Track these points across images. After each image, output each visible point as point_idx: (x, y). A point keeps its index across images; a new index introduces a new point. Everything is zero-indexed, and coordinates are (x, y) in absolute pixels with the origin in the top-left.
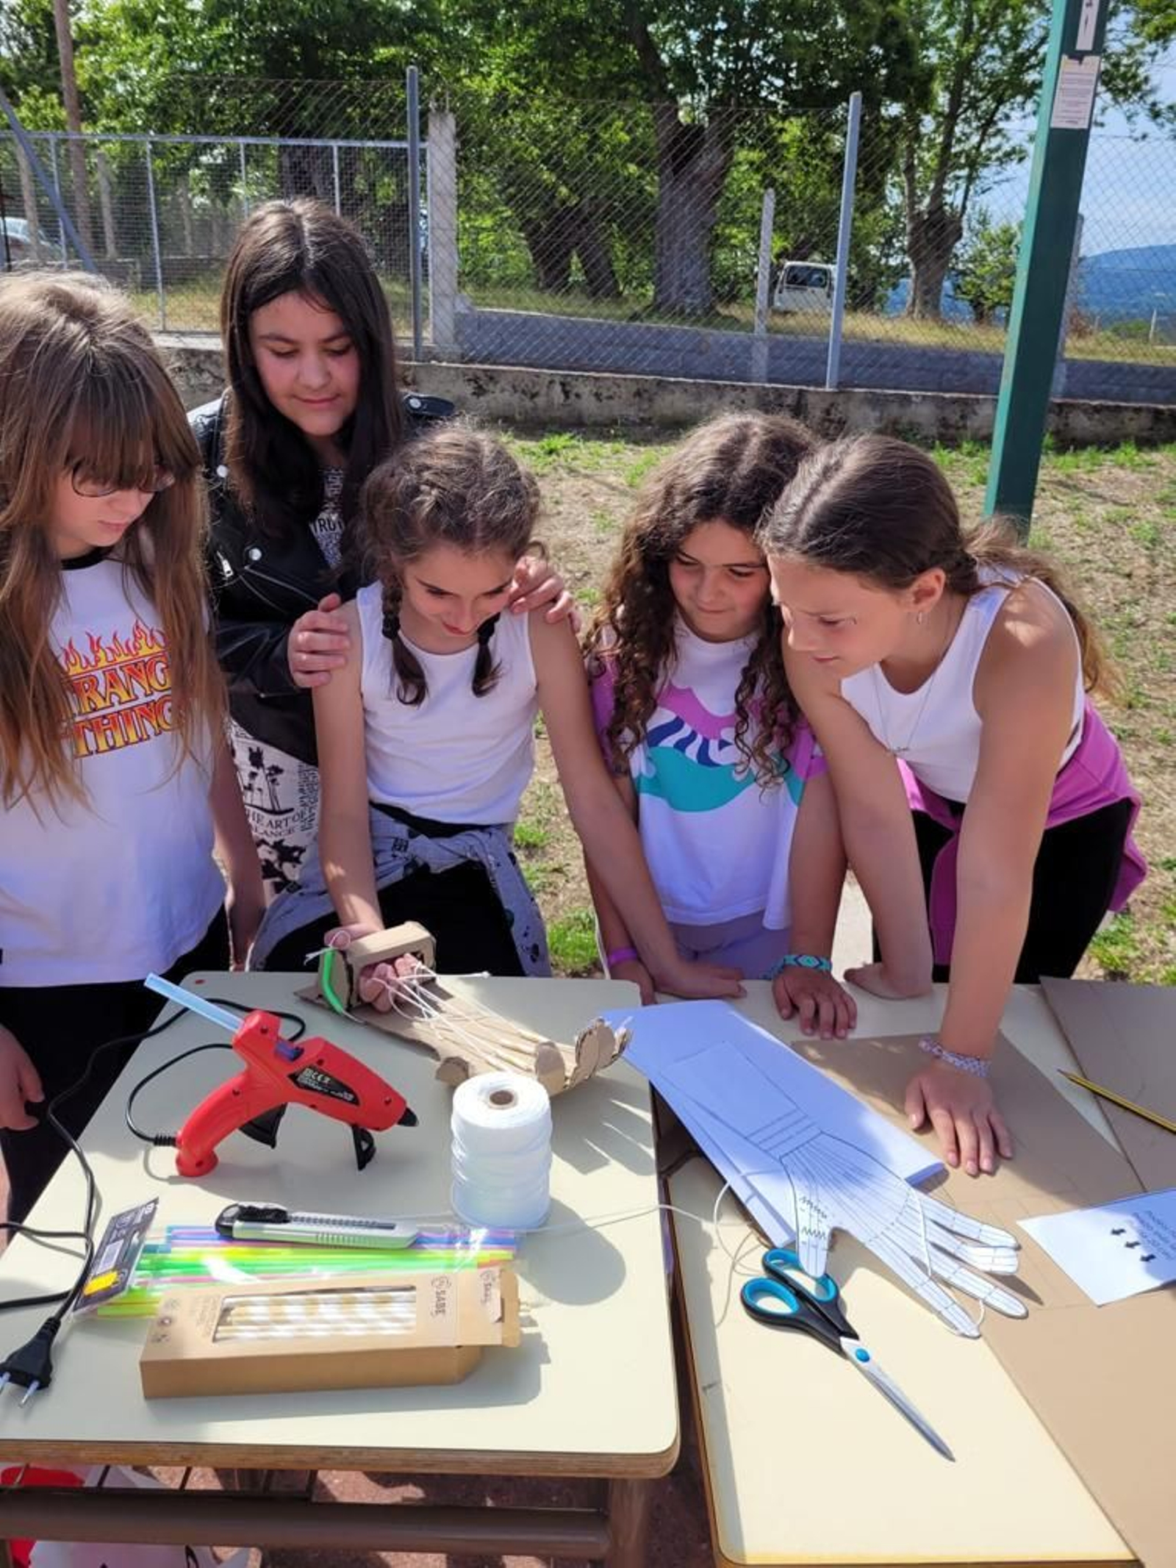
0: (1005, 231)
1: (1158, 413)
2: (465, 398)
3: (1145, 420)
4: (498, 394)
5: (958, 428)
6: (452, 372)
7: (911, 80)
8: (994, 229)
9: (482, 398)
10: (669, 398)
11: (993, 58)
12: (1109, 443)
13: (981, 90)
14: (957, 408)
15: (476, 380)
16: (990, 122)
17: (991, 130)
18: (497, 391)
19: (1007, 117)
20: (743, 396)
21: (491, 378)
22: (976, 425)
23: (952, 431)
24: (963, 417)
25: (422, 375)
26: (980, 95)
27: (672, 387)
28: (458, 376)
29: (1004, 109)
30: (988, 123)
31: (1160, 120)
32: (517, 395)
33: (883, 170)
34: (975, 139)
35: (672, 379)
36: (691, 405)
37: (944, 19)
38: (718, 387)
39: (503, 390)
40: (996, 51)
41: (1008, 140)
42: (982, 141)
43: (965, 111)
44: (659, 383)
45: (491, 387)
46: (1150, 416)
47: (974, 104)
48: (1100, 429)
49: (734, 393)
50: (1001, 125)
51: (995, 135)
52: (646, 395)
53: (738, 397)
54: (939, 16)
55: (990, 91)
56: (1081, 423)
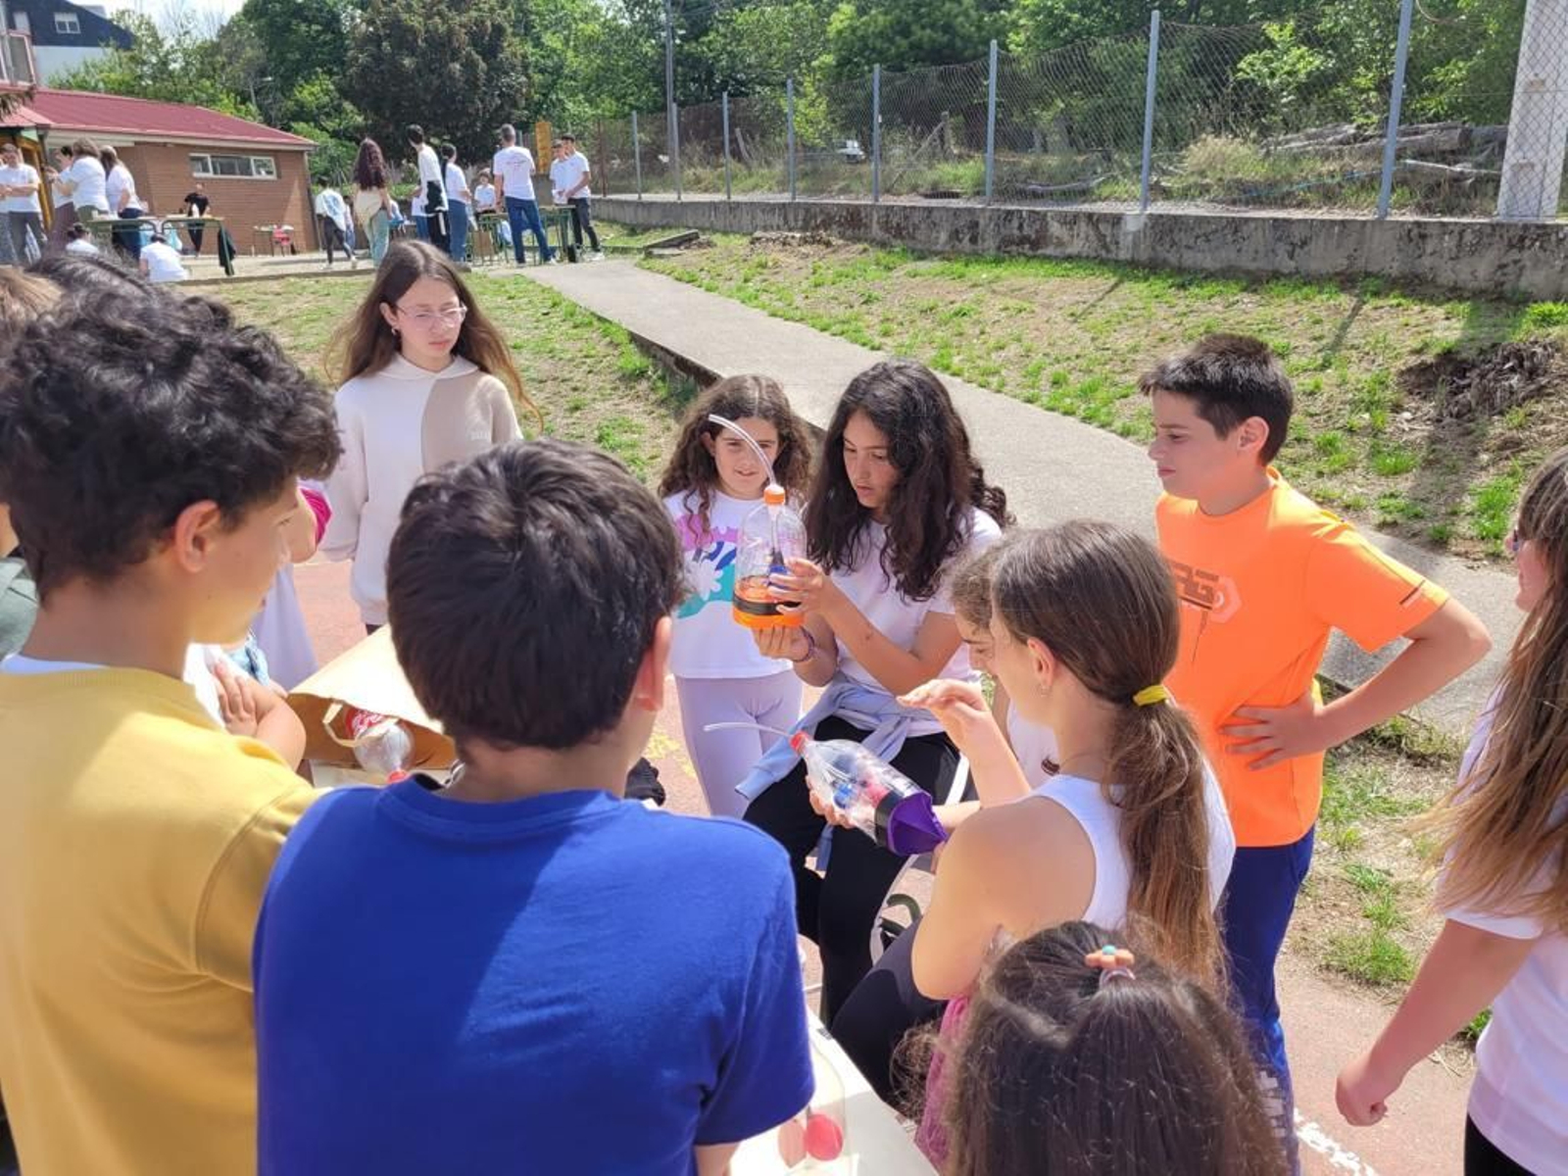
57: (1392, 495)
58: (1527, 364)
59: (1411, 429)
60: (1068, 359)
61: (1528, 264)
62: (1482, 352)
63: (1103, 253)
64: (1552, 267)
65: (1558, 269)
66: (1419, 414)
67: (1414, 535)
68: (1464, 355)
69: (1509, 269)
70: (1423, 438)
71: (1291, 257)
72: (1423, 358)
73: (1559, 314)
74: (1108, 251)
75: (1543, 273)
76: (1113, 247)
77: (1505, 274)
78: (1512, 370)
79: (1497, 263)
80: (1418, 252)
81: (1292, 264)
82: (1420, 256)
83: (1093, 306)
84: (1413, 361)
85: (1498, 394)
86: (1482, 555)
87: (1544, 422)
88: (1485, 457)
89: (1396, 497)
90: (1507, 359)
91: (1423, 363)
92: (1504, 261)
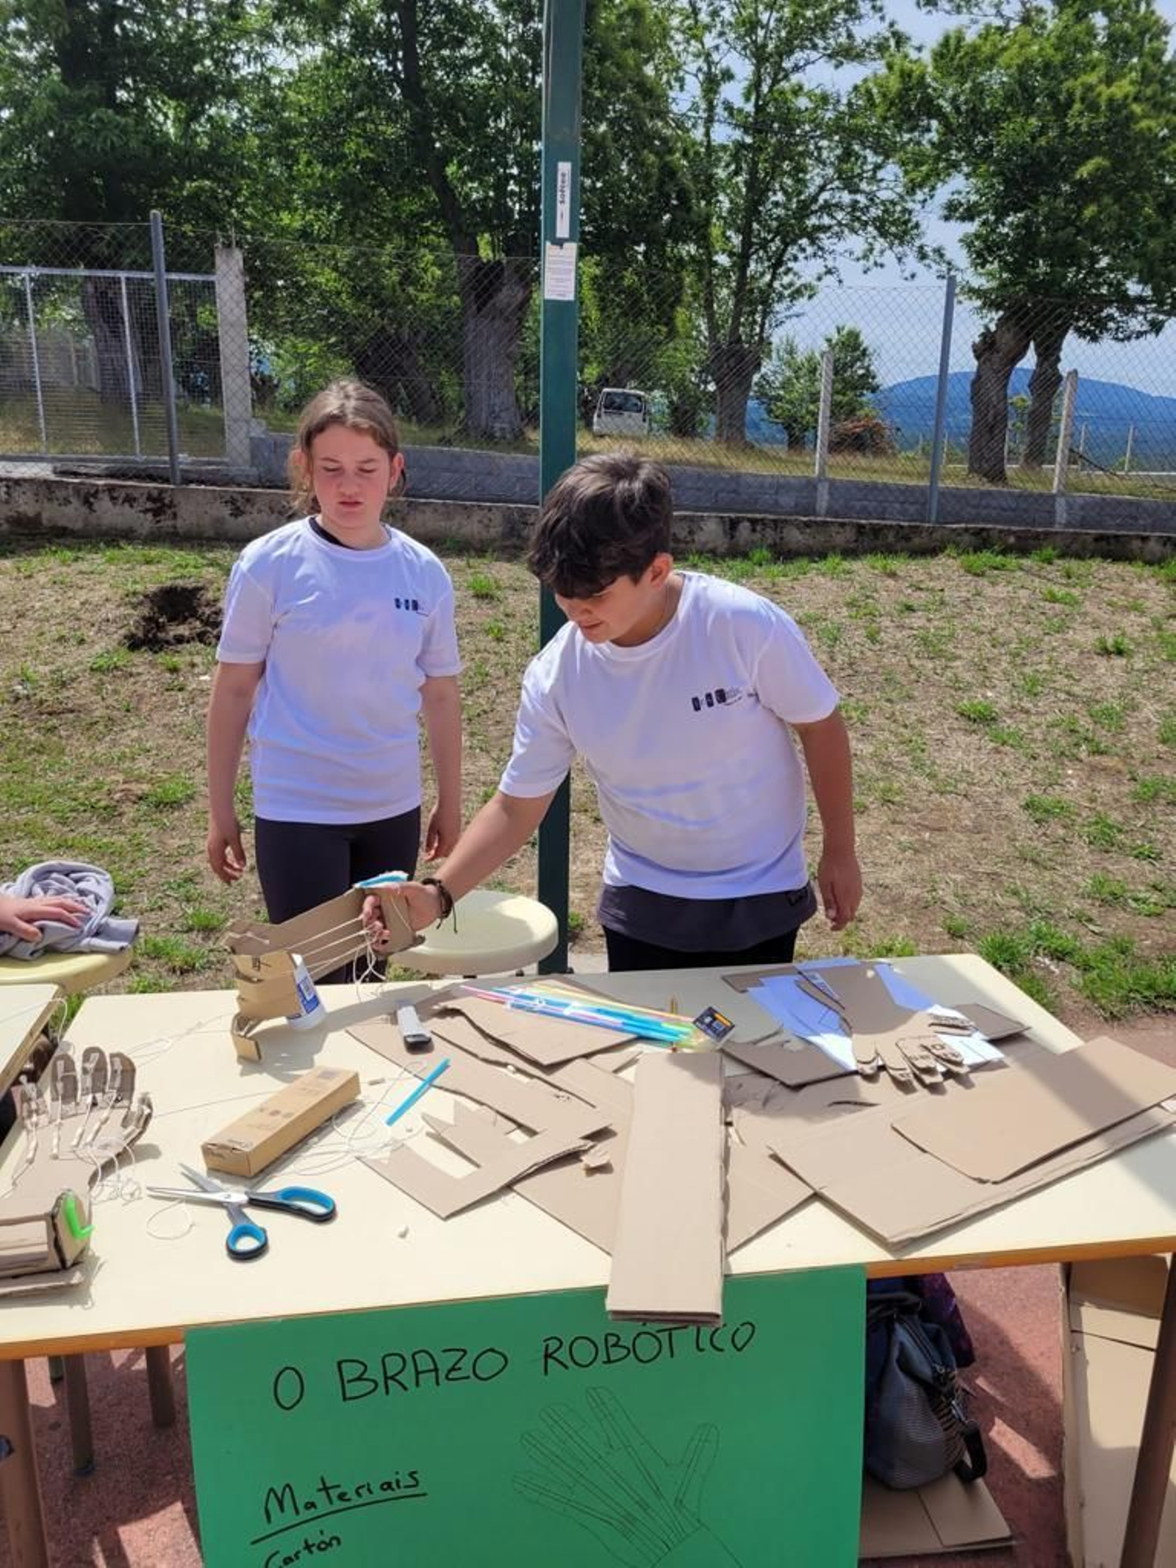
0: (810, 360)
1: (861, 527)
2: (223, 518)
3: (850, 534)
4: (255, 515)
5: (687, 543)
6: (209, 495)
7: (692, 224)
8: (800, 358)
9: (240, 519)
10: (420, 517)
11: (776, 204)
12: (819, 554)
13: (769, 232)
14: (685, 525)
15: (233, 501)
16: (779, 263)
17: (782, 270)
18: (255, 511)
19: (795, 259)
20: (490, 515)
21: (248, 500)
22: (703, 539)
23: (682, 546)
24: (691, 533)
25: (179, 498)
26: (769, 237)
27: (421, 508)
28: (215, 499)
29: (793, 250)
30: (777, 263)
31: (927, 262)
32: (273, 517)
33: (672, 307)
34: (768, 277)
35: (423, 500)
36: (443, 524)
37: (733, 167)
38: (466, 508)
39: (260, 511)
40: (780, 197)
41: (799, 277)
42: (774, 278)
43: (756, 251)
44: (410, 504)
45: (248, 508)
46: (854, 531)
47: (764, 245)
48: (811, 542)
49: (482, 513)
50: (791, 264)
51: (786, 273)
52: (398, 515)
53: (485, 516)
54: (727, 166)
55: (777, 234)
56: (794, 537)
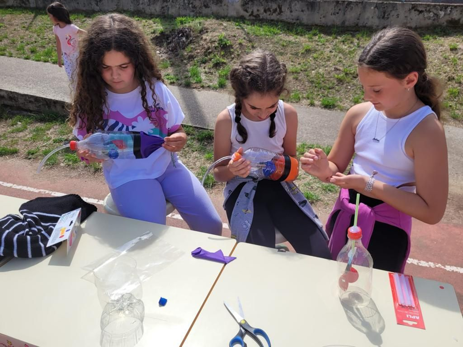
57: (168, 75)
58: (185, 34)
59: (162, 56)
60: (32, 43)
61: (170, 6)
62: (170, 32)
63: (23, 5)
64: (176, 7)
65: (178, 8)
66: (161, 51)
67: (180, 85)
68: (166, 33)
69: (165, 8)
70: (166, 58)
71: (97, 5)
72: (156, 34)
73: (184, 20)
74: (25, 4)
75: (174, 9)
76: (27, 3)
77: (164, 10)
78: (182, 36)
79: (161, 6)
80: (137, 4)
81: (98, 8)
82: (139, 5)
83: (31, 24)
84: (153, 36)
85: (181, 43)
86: (200, 87)
87: (196, 50)
88: (185, 61)
89: (169, 75)
90: (179, 34)
91: (156, 36)
92: (163, 6)
